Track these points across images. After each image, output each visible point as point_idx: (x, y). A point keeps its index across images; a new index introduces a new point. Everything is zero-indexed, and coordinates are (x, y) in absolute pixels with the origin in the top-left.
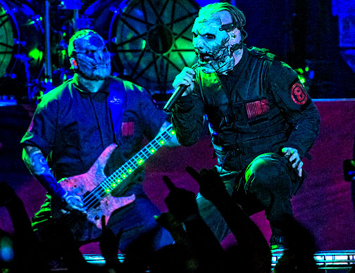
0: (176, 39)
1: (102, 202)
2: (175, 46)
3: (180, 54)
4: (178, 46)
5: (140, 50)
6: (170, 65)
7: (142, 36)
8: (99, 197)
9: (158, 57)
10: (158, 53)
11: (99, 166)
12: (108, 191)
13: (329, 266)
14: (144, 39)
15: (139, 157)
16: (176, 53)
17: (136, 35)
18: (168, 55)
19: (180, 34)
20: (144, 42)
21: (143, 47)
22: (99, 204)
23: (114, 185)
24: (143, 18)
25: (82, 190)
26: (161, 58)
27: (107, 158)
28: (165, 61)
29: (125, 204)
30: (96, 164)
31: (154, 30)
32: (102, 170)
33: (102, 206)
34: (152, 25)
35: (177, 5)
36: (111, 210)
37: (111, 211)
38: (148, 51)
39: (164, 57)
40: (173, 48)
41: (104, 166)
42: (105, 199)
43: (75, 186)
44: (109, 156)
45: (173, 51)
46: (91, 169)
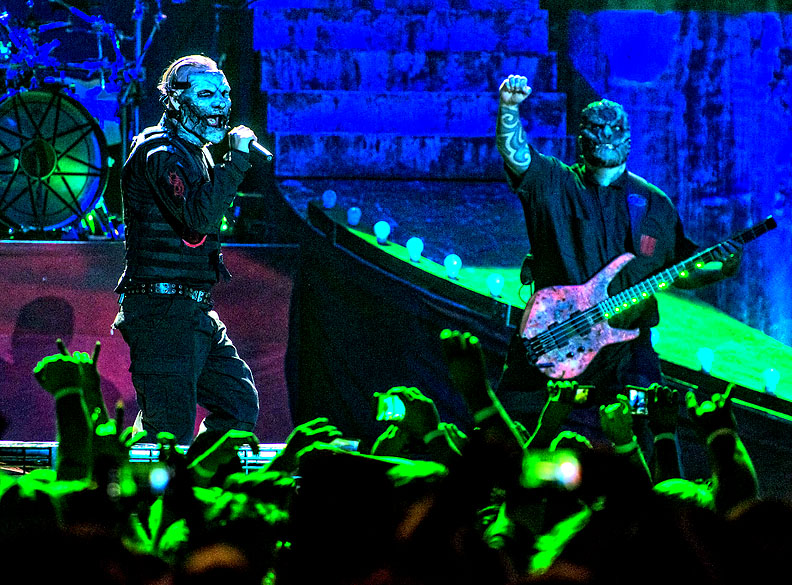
0: (58, 159)
1: (594, 329)
2: (58, 168)
3: (64, 179)
4: (61, 167)
5: (11, 172)
6: (50, 192)
7: (14, 154)
8: (591, 322)
9: (35, 181)
10: (36, 176)
11: (604, 279)
12: (607, 315)
13: (250, 465)
14: (17, 158)
15: (663, 279)
16: (59, 177)
17: (6, 152)
18: (48, 179)
19: (65, 153)
20: (16, 162)
21: (15, 168)
22: (589, 331)
23: (618, 310)
24: (16, 131)
25: (571, 307)
26: (37, 183)
27: (617, 271)
28: (44, 187)
29: (624, 339)
30: (600, 276)
31: (30, 146)
32: (606, 286)
33: (592, 335)
34: (27, 139)
35: (61, 113)
36: (603, 343)
37: (603, 345)
38: (22, 173)
39: (43, 182)
40: (54, 170)
41: (610, 280)
42: (599, 326)
43: (564, 300)
44: (620, 268)
45: (54, 174)
46: (591, 281)
